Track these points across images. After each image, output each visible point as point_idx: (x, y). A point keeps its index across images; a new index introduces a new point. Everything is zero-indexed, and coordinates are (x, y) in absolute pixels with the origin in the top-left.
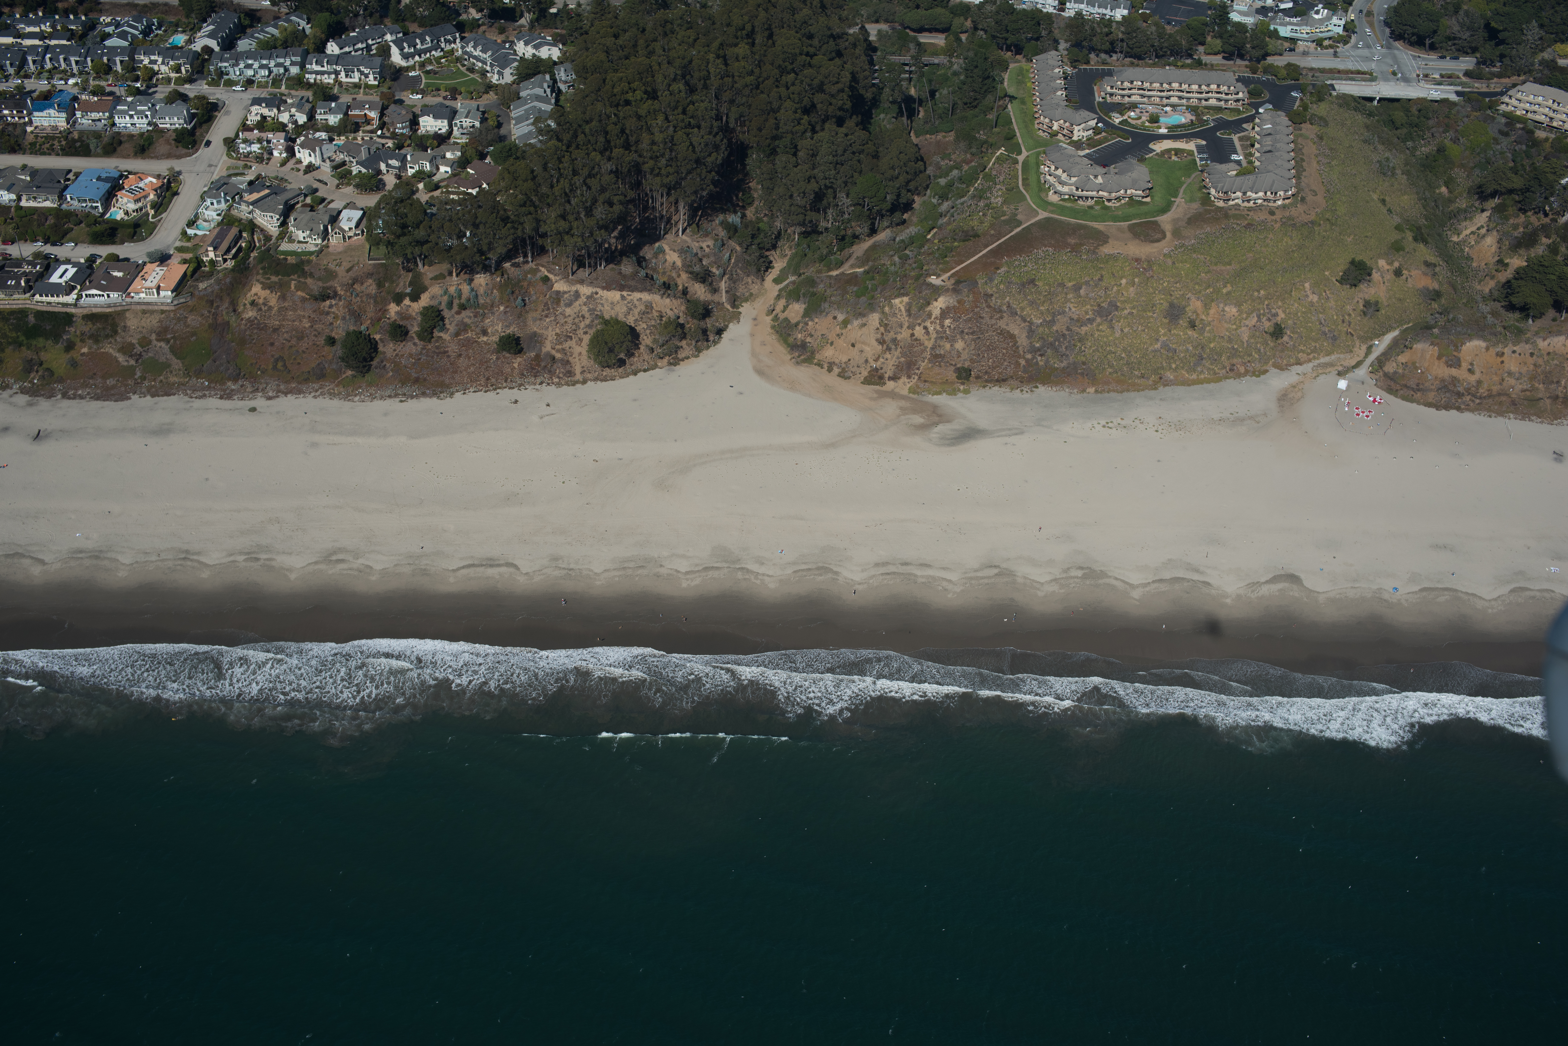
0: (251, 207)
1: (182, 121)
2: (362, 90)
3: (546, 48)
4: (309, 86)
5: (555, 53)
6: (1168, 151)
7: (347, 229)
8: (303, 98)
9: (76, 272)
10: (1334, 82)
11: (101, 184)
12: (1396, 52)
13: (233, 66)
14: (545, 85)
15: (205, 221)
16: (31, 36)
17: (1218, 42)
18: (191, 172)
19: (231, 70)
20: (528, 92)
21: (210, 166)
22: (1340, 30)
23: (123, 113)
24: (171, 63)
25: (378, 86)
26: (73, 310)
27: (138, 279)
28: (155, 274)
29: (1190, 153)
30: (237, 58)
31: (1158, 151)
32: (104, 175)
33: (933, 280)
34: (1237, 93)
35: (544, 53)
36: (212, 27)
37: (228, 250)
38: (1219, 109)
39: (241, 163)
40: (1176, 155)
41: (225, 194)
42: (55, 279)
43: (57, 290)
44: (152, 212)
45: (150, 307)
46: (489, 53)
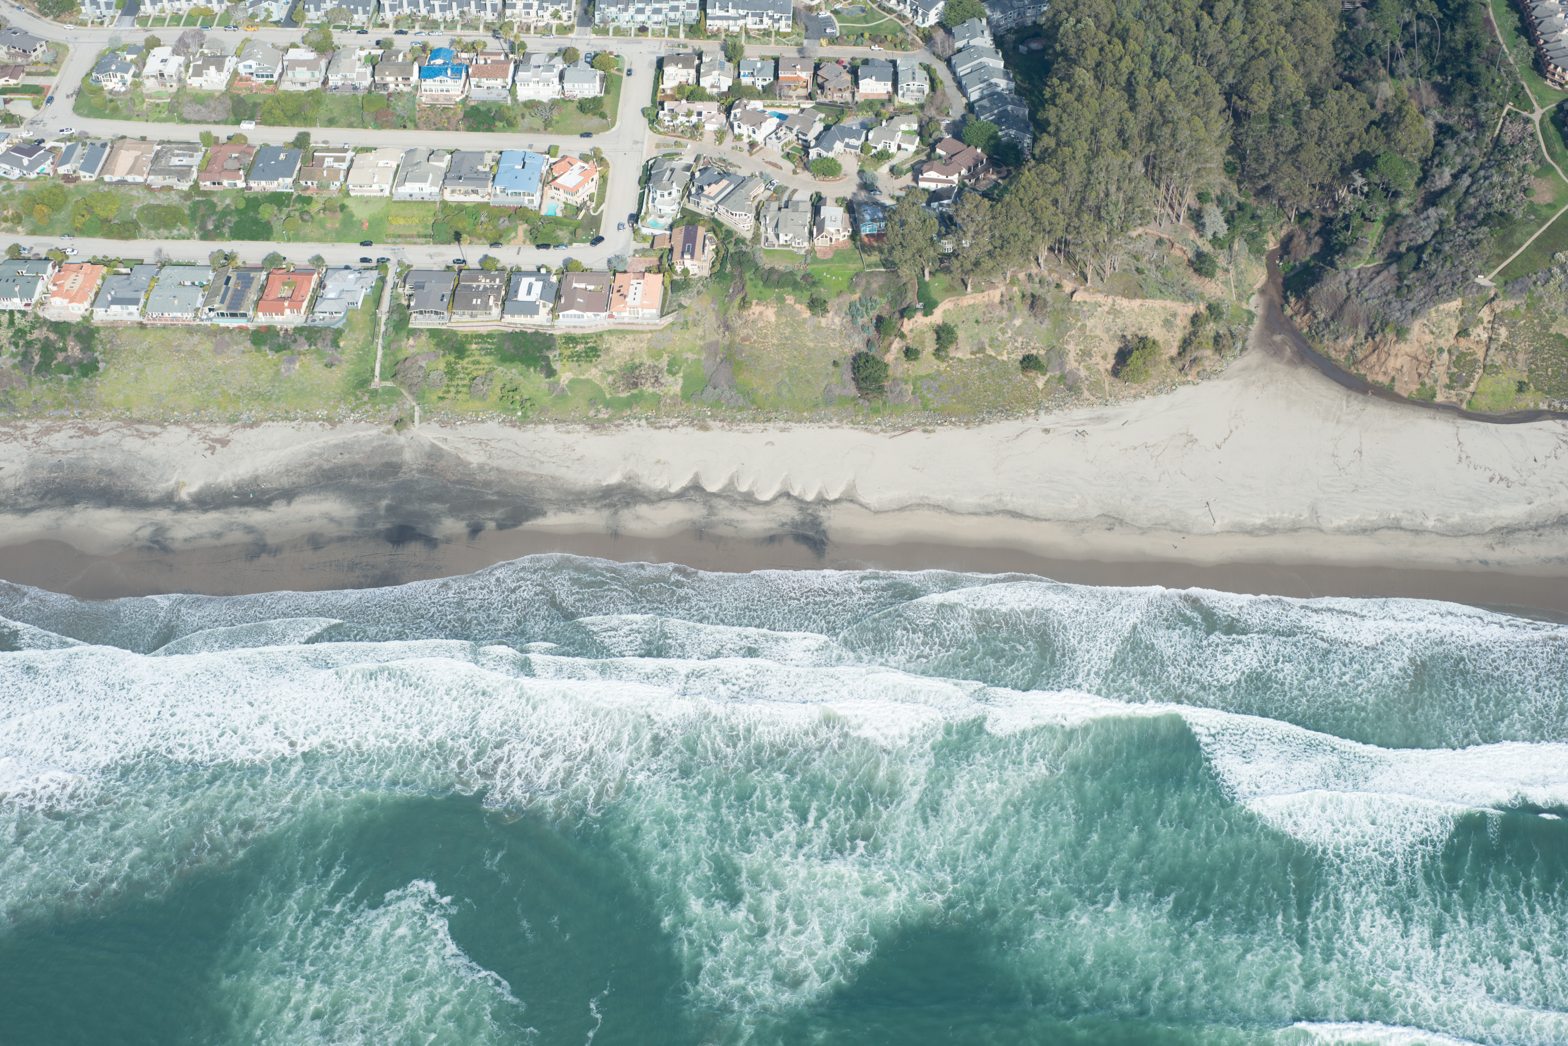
0: (712, 202)
1: (593, 88)
2: (773, 39)
4: (711, 34)
7: (833, 231)
9: (544, 287)
13: (623, 11)
14: (986, 33)
18: (615, 151)
19: (620, 15)
20: (967, 42)
21: (636, 142)
23: (526, 81)
24: (551, 8)
25: (791, 34)
26: (549, 332)
27: (616, 294)
28: (633, 290)
33: (1481, 280)
39: (672, 140)
41: (677, 185)
42: (522, 296)
43: (527, 308)
44: (592, 205)
45: (635, 328)
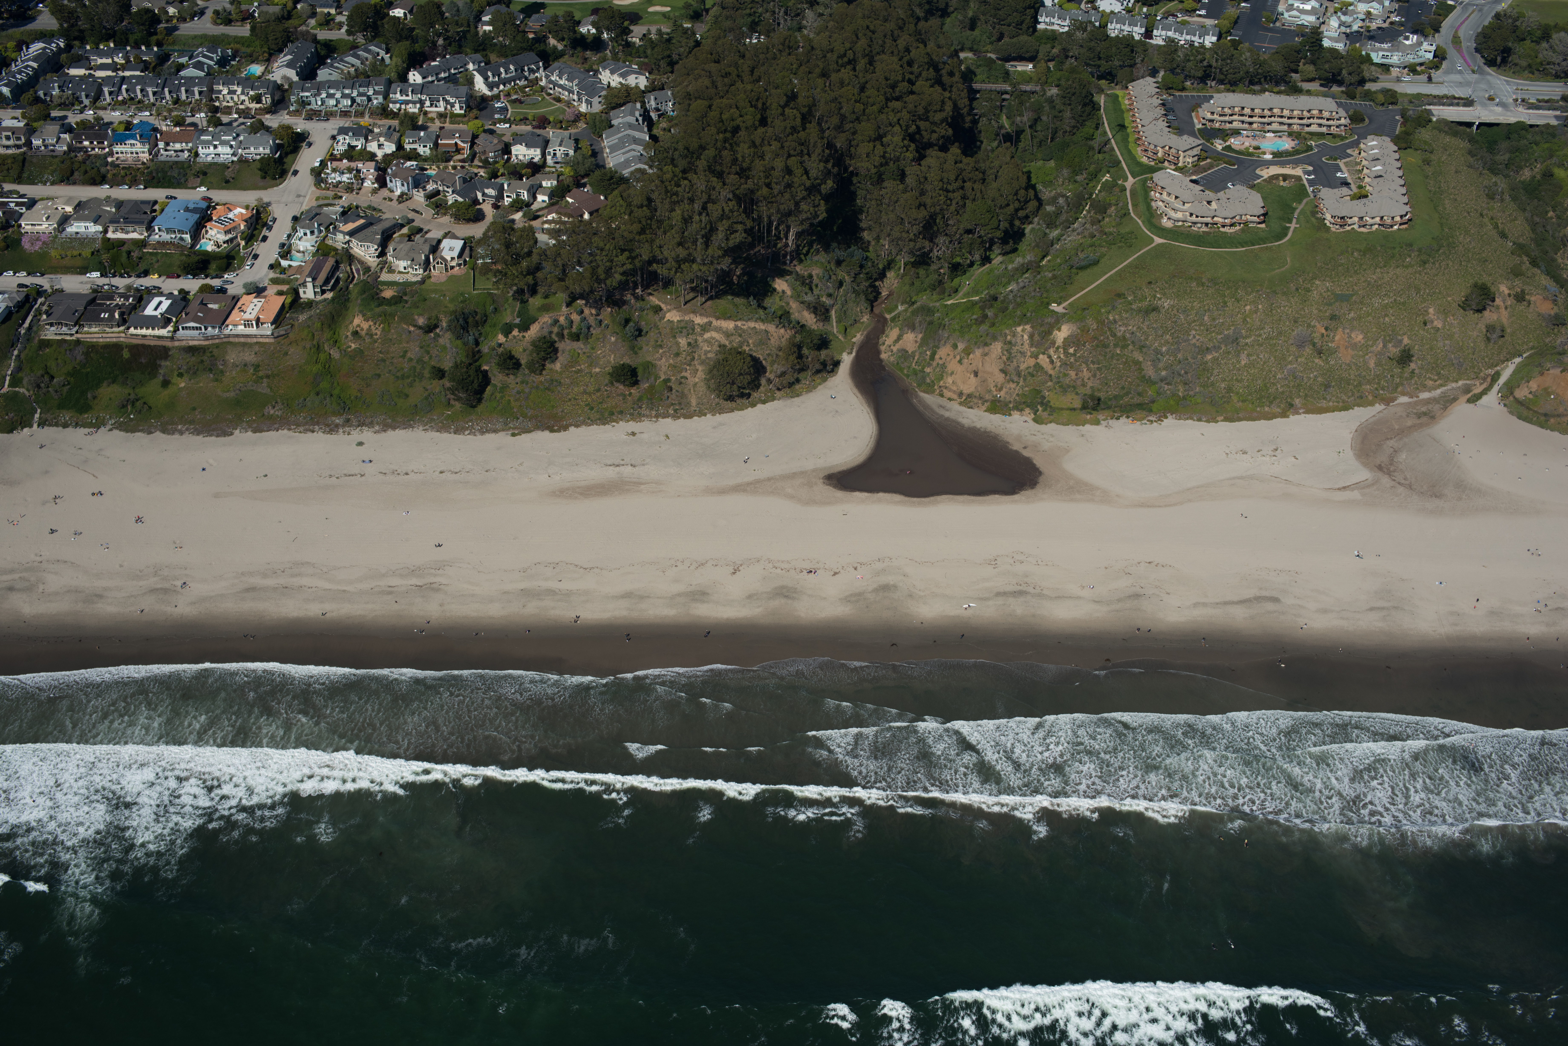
0: (347, 238)
1: (268, 151)
2: (449, 120)
3: (634, 76)
4: (394, 115)
5: (641, 81)
6: (1275, 177)
7: (449, 259)
8: (390, 127)
9: (171, 305)
10: (1431, 107)
11: (189, 214)
12: (1489, 77)
13: (315, 96)
14: (637, 114)
15: (299, 251)
16: (103, 67)
17: (1311, 68)
18: (279, 202)
19: (313, 100)
20: (620, 120)
21: (299, 196)
22: (1430, 56)
23: (207, 144)
24: (252, 93)
25: (465, 116)
26: (168, 344)
27: (236, 311)
28: (252, 307)
29: (1299, 178)
30: (319, 88)
31: (1266, 176)
32: (191, 206)
33: (1054, 307)
34: (1339, 119)
35: (632, 80)
36: (289, 57)
37: (327, 281)
38: (1321, 135)
39: (330, 193)
40: (1284, 180)
41: (319, 225)
43: (151, 322)
44: (243, 243)
45: (249, 340)
46: (576, 82)
